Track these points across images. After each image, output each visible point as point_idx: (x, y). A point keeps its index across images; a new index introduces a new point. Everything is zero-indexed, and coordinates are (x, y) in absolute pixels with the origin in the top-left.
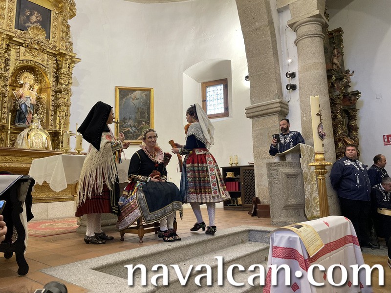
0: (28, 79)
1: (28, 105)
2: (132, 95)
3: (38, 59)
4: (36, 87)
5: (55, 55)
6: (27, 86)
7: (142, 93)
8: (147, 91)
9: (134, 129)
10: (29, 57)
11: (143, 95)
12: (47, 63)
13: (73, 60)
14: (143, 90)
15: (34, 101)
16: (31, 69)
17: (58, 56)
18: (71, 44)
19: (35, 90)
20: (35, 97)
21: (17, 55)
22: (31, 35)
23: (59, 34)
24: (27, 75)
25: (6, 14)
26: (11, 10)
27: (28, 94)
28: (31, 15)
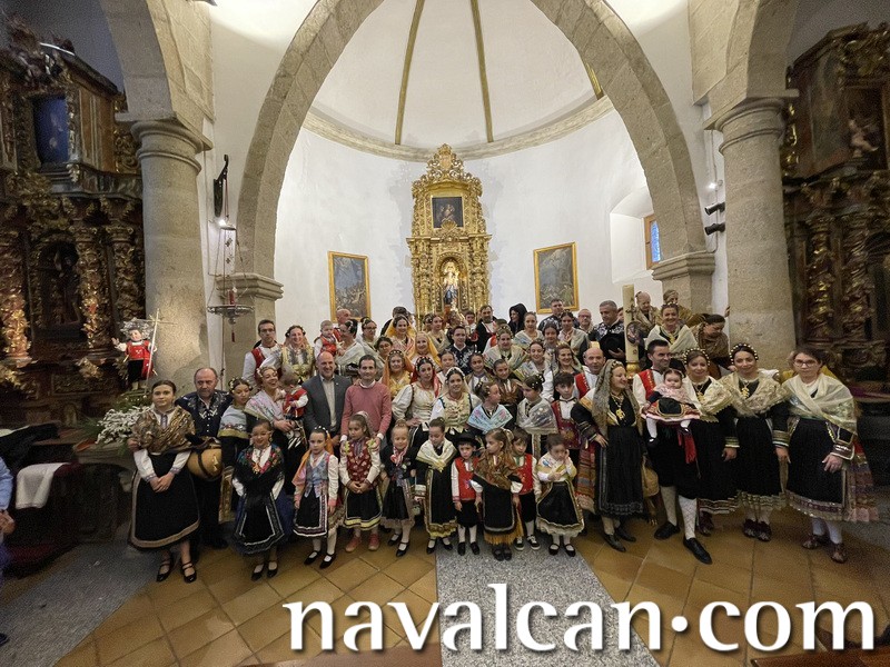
0: (450, 268)
2: (552, 257)
3: (454, 250)
4: (457, 274)
5: (468, 240)
6: (451, 274)
7: (562, 251)
8: (568, 249)
9: (555, 295)
10: (446, 250)
11: (564, 253)
12: (460, 249)
13: (485, 239)
14: (564, 247)
15: (456, 287)
16: (452, 259)
17: (470, 240)
18: (484, 221)
19: (456, 277)
20: (456, 283)
21: (439, 251)
22: (444, 229)
23: (470, 217)
24: (451, 264)
25: (425, 219)
26: (428, 213)
27: (452, 281)
28: (445, 210)
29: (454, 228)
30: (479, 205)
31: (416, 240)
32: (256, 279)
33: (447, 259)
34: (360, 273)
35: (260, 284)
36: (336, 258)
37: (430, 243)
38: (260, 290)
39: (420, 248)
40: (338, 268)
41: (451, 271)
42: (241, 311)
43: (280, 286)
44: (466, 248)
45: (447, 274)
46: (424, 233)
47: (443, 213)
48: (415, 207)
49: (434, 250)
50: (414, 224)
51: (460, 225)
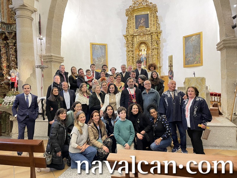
0: (143, 47)
1: (143, 57)
2: (191, 39)
3: (144, 39)
4: (146, 50)
5: (150, 34)
6: (143, 50)
7: (196, 36)
9: (192, 58)
10: (140, 39)
12: (147, 38)
13: (159, 33)
15: (145, 56)
16: (144, 43)
18: (159, 24)
19: (145, 51)
20: (145, 54)
21: (137, 40)
22: (139, 30)
23: (152, 23)
24: (143, 45)
25: (132, 25)
26: (133, 23)
27: (144, 53)
28: (141, 20)
29: (144, 29)
30: (157, 16)
31: (127, 35)
32: (52, 56)
33: (141, 43)
34: (103, 51)
35: (53, 57)
36: (93, 45)
37: (133, 36)
38: (53, 60)
39: (129, 39)
40: (94, 50)
41: (143, 48)
42: (45, 67)
43: (63, 58)
44: (150, 37)
45: (141, 50)
46: (131, 32)
47: (140, 22)
48: (128, 20)
49: (135, 39)
50: (127, 28)
51: (148, 27)
